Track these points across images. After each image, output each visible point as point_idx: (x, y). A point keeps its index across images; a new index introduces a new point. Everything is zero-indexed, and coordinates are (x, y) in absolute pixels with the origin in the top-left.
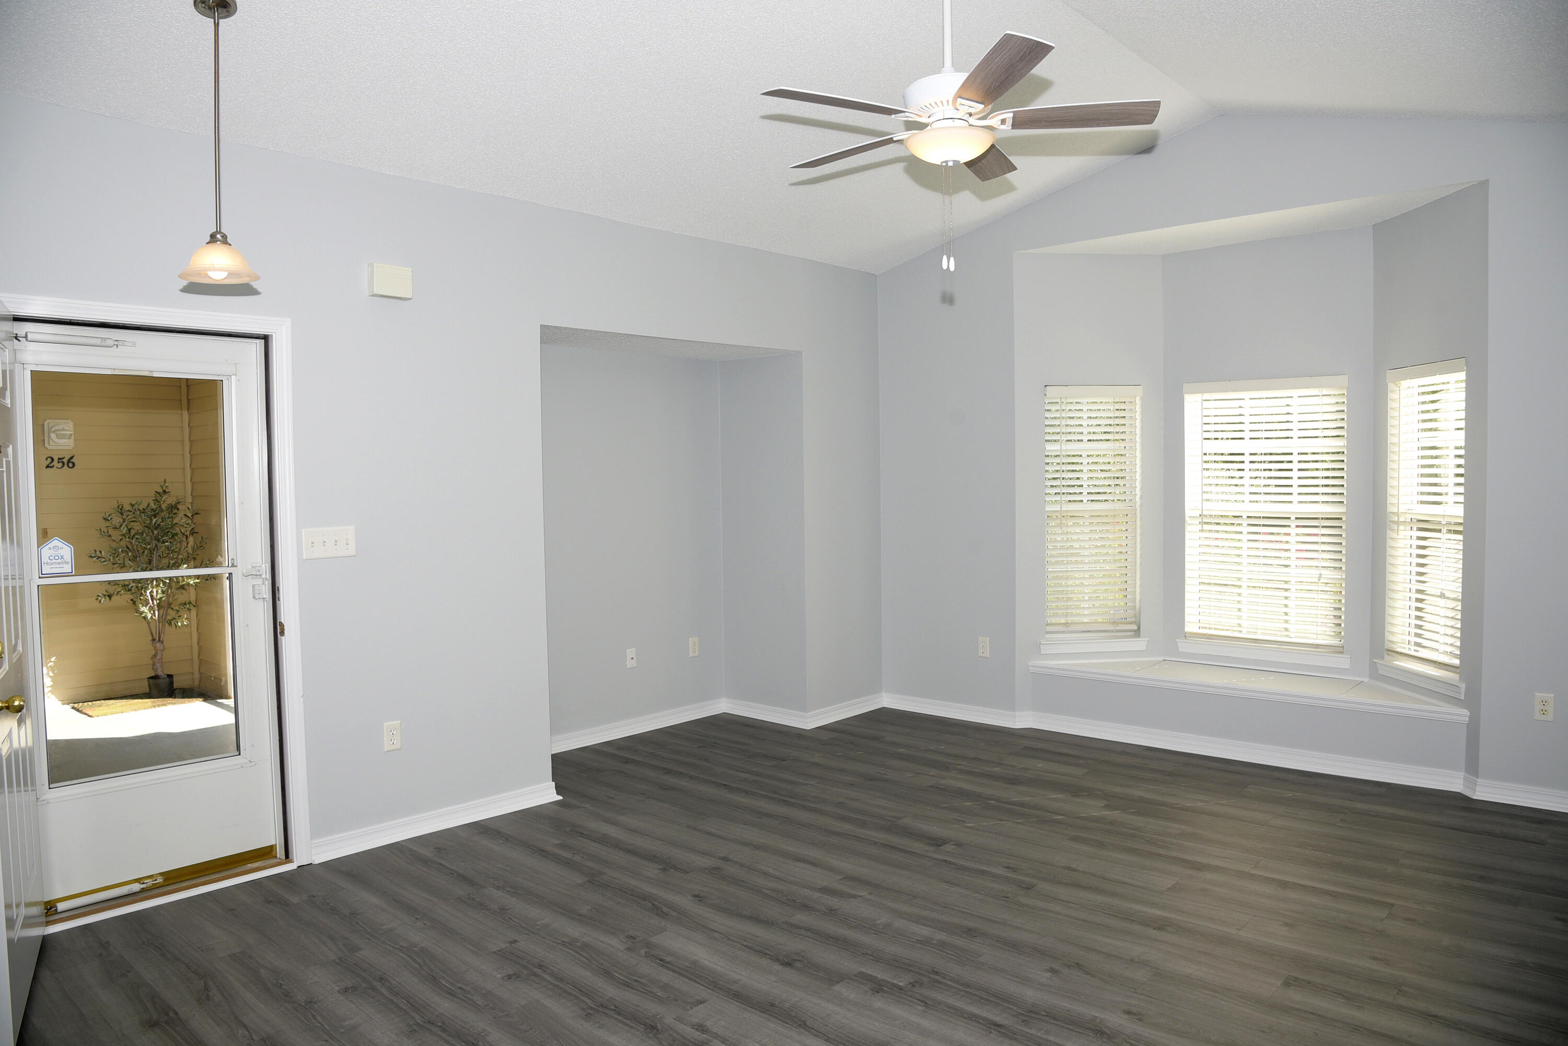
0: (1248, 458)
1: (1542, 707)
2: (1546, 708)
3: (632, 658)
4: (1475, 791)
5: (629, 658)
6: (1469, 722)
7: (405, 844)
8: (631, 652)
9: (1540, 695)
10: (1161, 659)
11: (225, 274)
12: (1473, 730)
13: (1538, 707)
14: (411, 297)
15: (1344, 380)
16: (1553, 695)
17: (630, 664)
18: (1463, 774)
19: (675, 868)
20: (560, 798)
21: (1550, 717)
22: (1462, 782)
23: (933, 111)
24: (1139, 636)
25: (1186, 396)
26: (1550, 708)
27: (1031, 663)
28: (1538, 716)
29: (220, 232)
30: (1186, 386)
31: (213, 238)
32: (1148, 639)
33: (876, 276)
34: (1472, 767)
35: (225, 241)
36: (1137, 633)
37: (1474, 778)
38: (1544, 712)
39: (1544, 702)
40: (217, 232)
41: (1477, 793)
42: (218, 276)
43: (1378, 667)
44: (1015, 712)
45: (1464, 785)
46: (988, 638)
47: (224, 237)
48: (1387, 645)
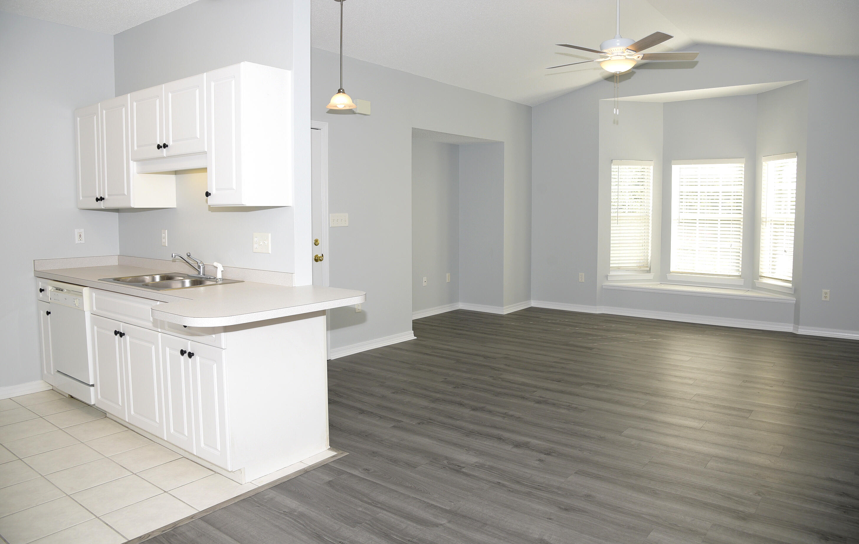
0: (699, 194)
1: (825, 295)
2: (827, 295)
3: (425, 282)
4: (798, 331)
5: (424, 281)
6: (796, 303)
7: (364, 353)
8: (425, 279)
9: (824, 291)
10: (659, 283)
11: (344, 106)
12: (797, 306)
13: (824, 295)
14: (370, 114)
15: (744, 160)
16: (829, 290)
17: (425, 284)
18: (793, 325)
19: (488, 357)
20: (416, 338)
21: (828, 299)
22: (792, 328)
23: (613, 52)
24: (650, 273)
25: (673, 166)
26: (828, 296)
27: (603, 284)
28: (823, 299)
29: (342, 89)
30: (673, 161)
31: (339, 91)
32: (654, 274)
33: (532, 107)
34: (797, 322)
35: (344, 92)
36: (649, 271)
37: (798, 326)
38: (826, 297)
39: (826, 293)
40: (341, 89)
41: (799, 332)
42: (341, 107)
43: (756, 283)
44: (596, 306)
45: (793, 329)
46: (584, 274)
47: (343, 90)
48: (760, 274)
